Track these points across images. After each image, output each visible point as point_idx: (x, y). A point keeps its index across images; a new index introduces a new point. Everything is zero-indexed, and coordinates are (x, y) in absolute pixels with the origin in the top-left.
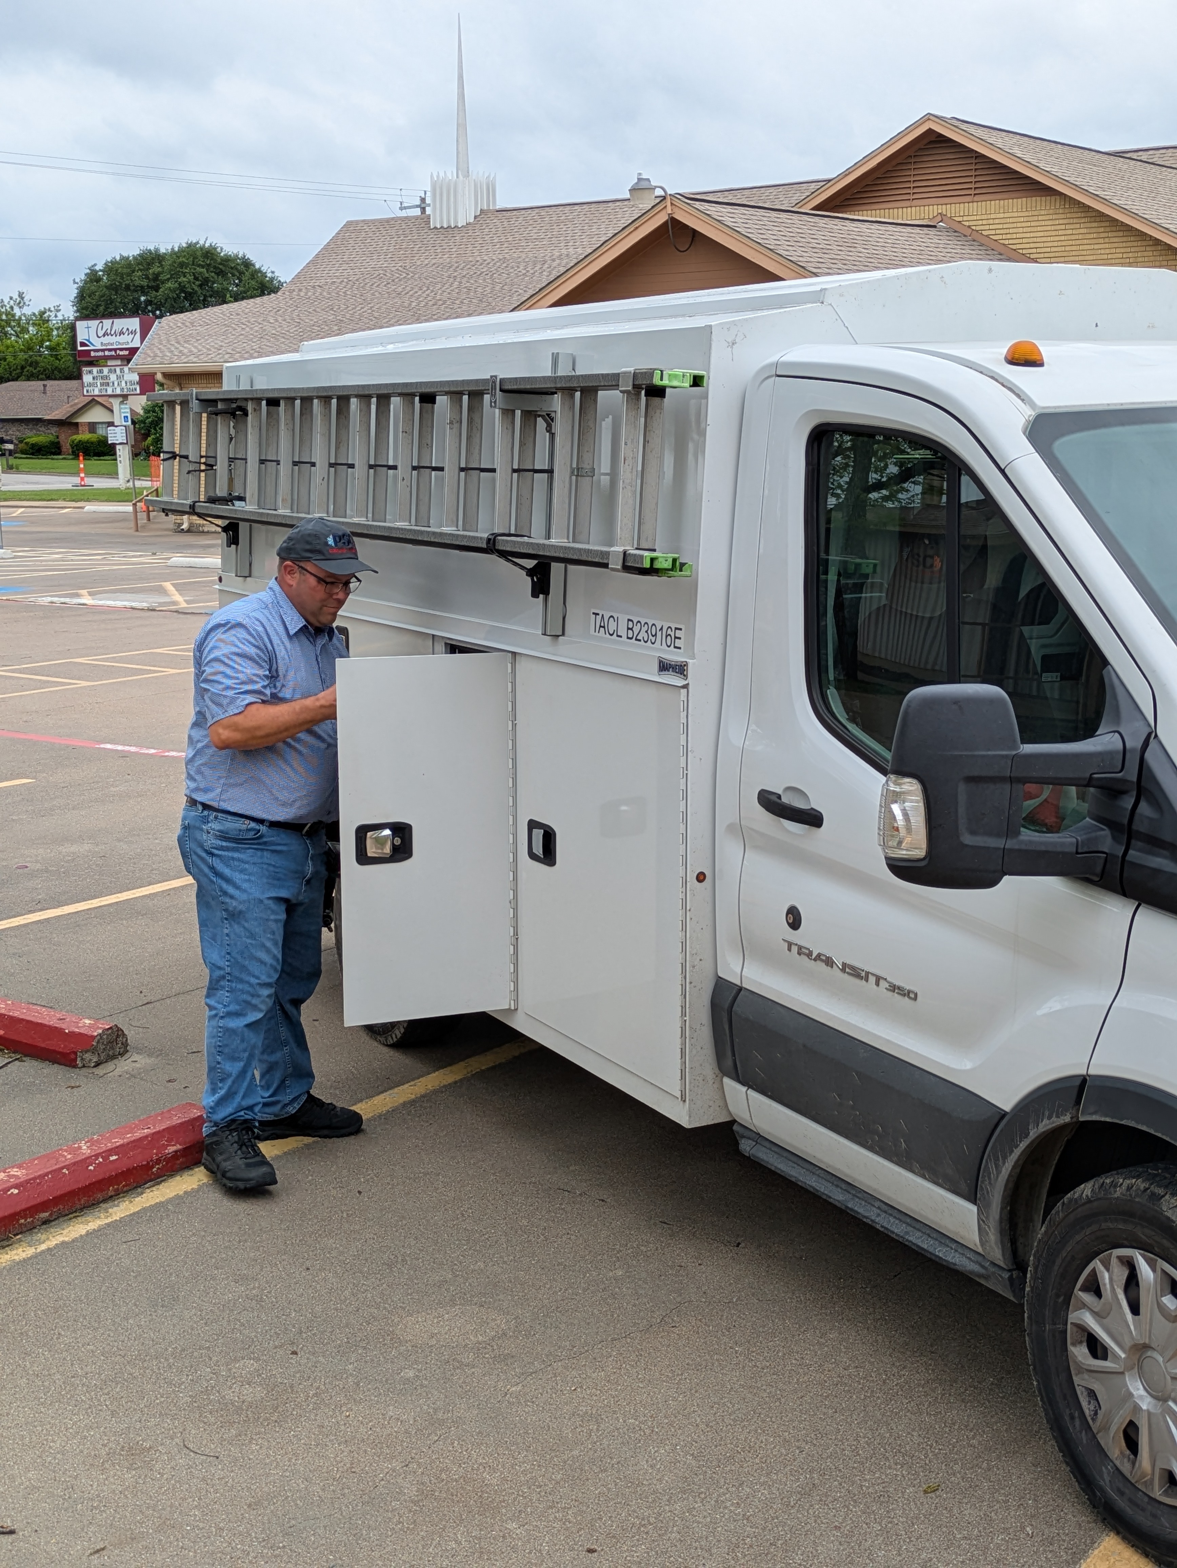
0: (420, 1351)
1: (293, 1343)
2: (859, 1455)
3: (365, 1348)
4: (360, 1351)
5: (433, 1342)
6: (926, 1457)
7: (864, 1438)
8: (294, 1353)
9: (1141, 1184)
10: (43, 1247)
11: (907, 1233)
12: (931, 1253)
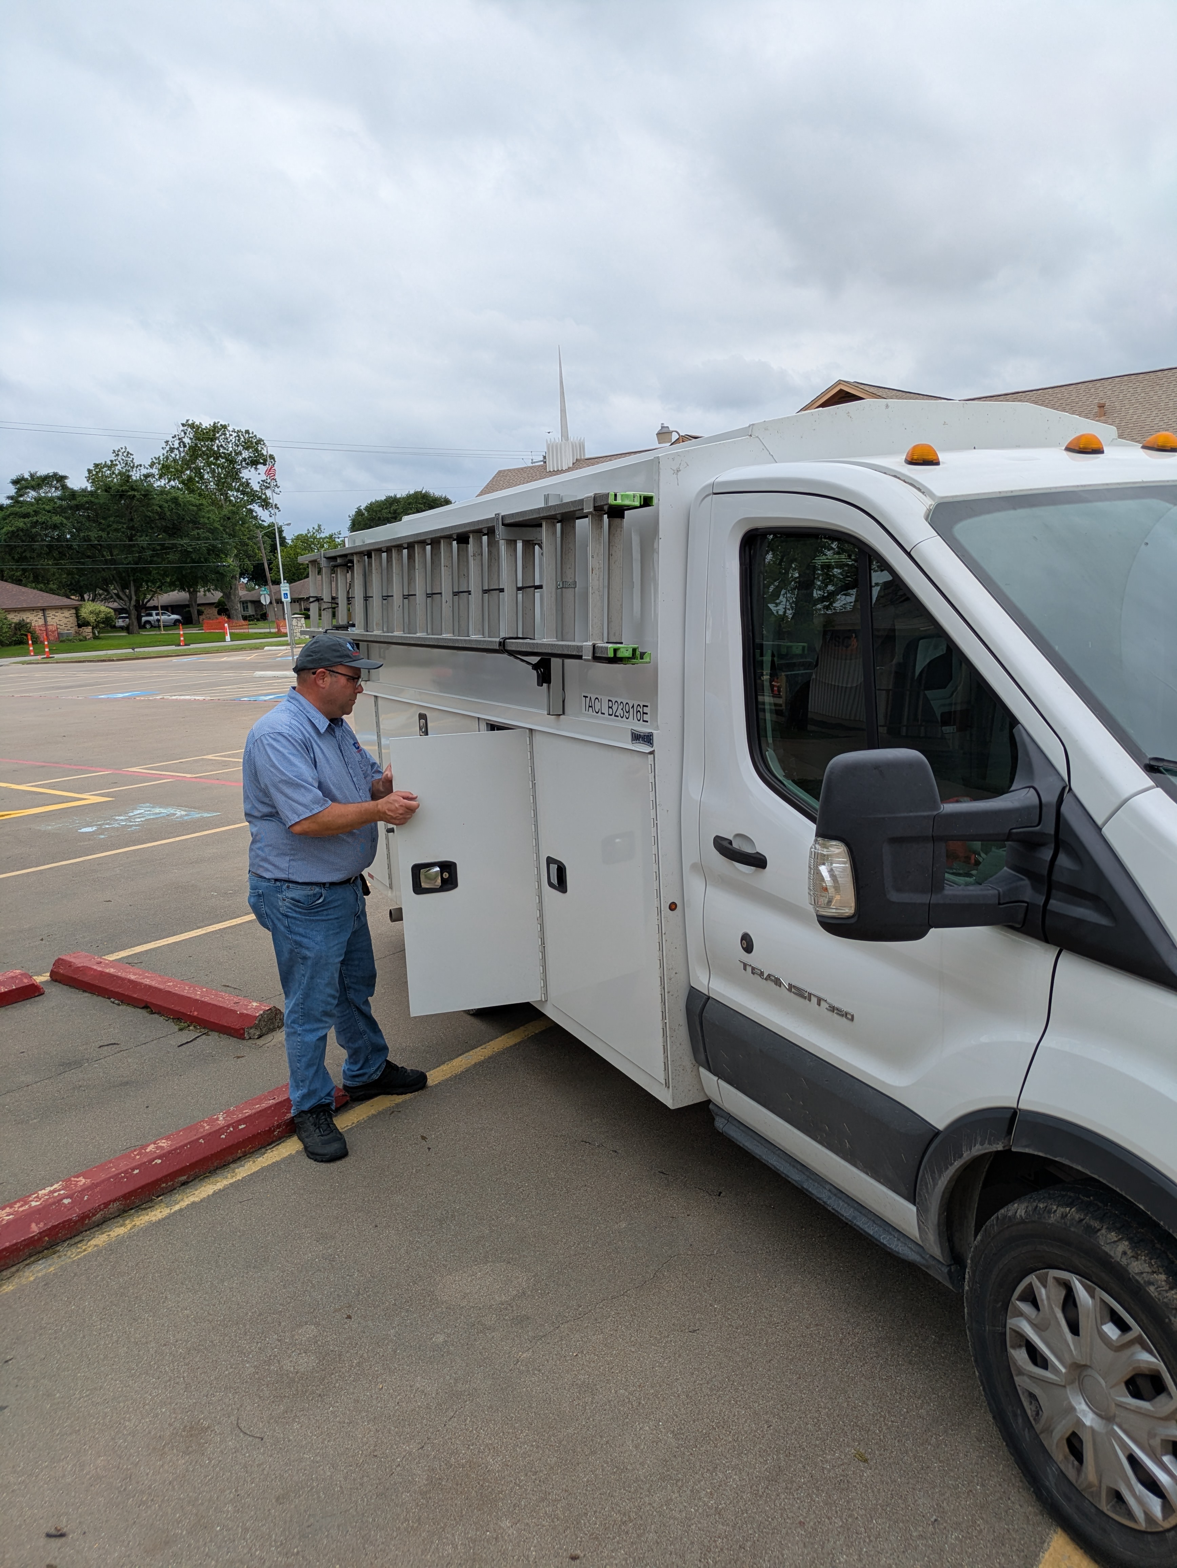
0: (452, 1314)
1: (350, 1306)
3: (407, 1311)
4: (403, 1314)
5: (464, 1303)
6: (880, 1432)
8: (349, 1317)
9: (1073, 1213)
11: (855, 1218)
12: (876, 1239)
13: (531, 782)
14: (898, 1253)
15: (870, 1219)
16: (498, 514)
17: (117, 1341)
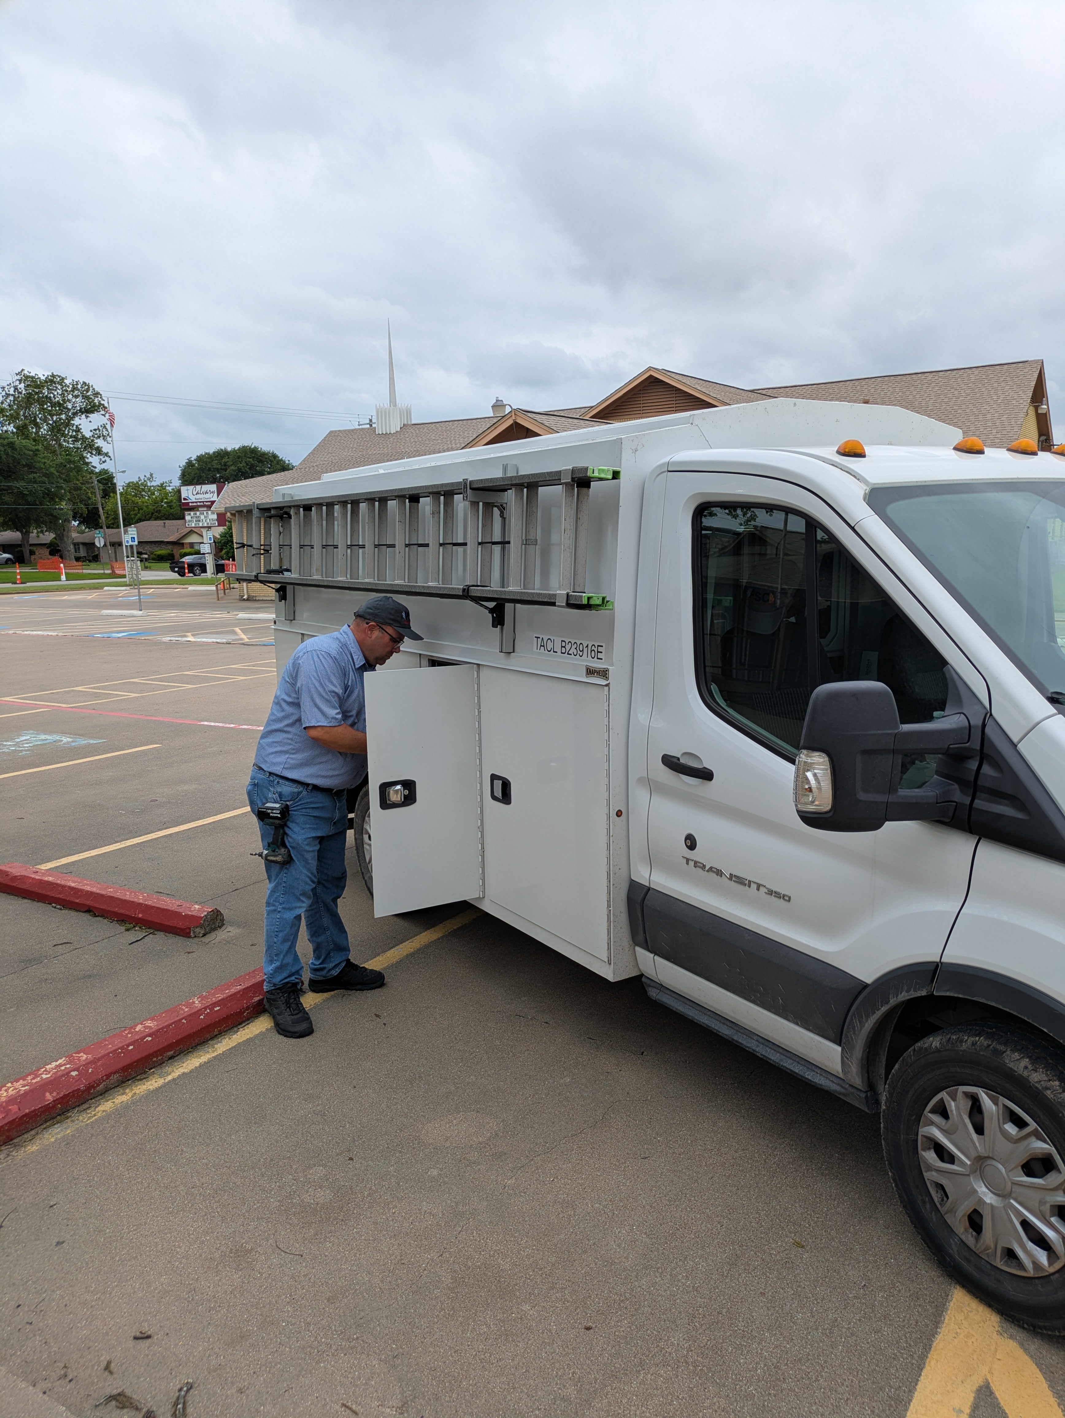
0: (439, 1152)
1: (349, 1150)
2: (762, 1226)
3: (400, 1152)
4: (397, 1155)
5: (449, 1144)
6: (810, 1225)
7: (763, 1210)
8: (351, 1159)
9: (982, 1041)
10: (170, 1078)
11: (781, 1060)
12: (801, 1076)
13: (477, 710)
14: (821, 1085)
15: (795, 1061)
16: (467, 480)
17: (148, 1187)
